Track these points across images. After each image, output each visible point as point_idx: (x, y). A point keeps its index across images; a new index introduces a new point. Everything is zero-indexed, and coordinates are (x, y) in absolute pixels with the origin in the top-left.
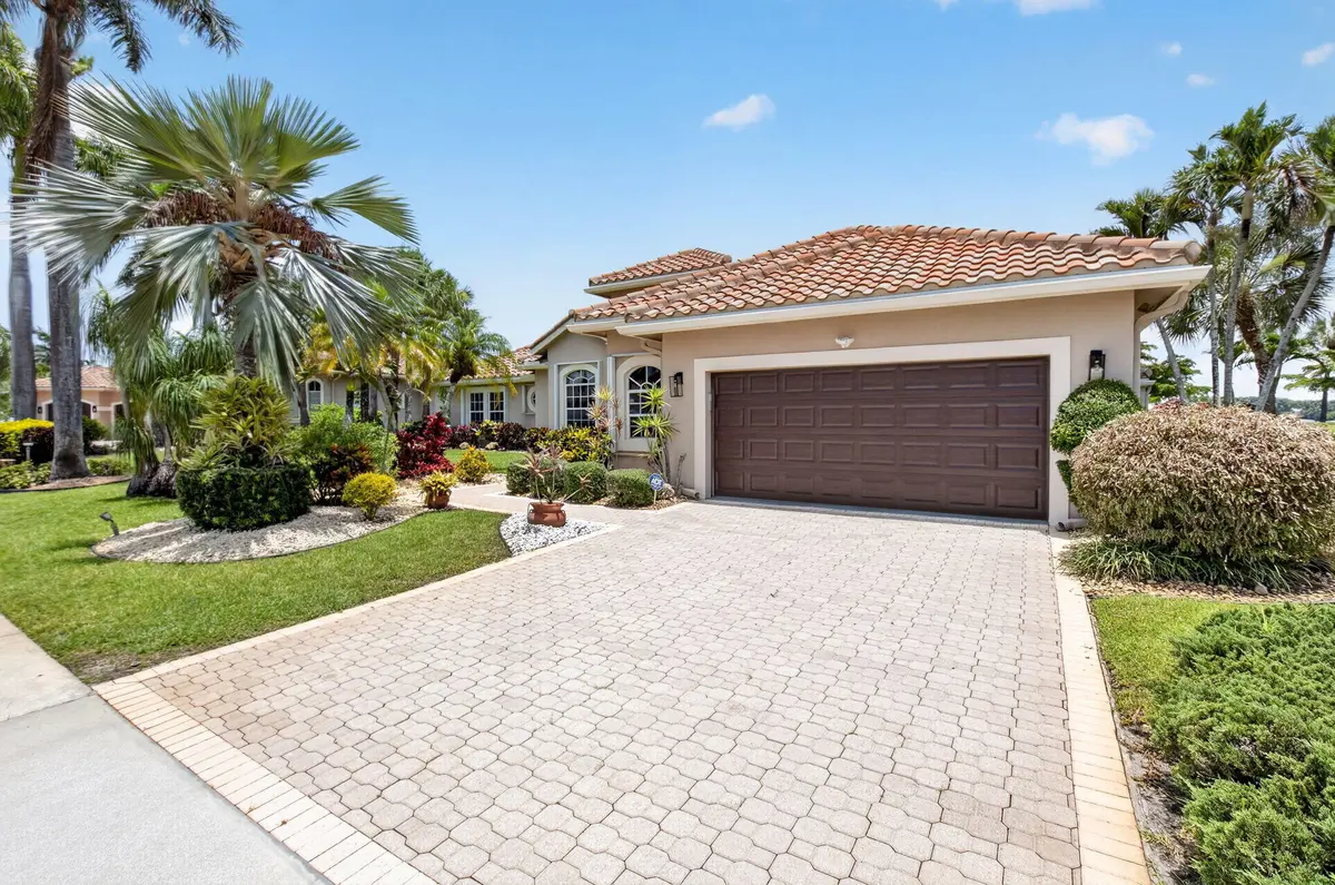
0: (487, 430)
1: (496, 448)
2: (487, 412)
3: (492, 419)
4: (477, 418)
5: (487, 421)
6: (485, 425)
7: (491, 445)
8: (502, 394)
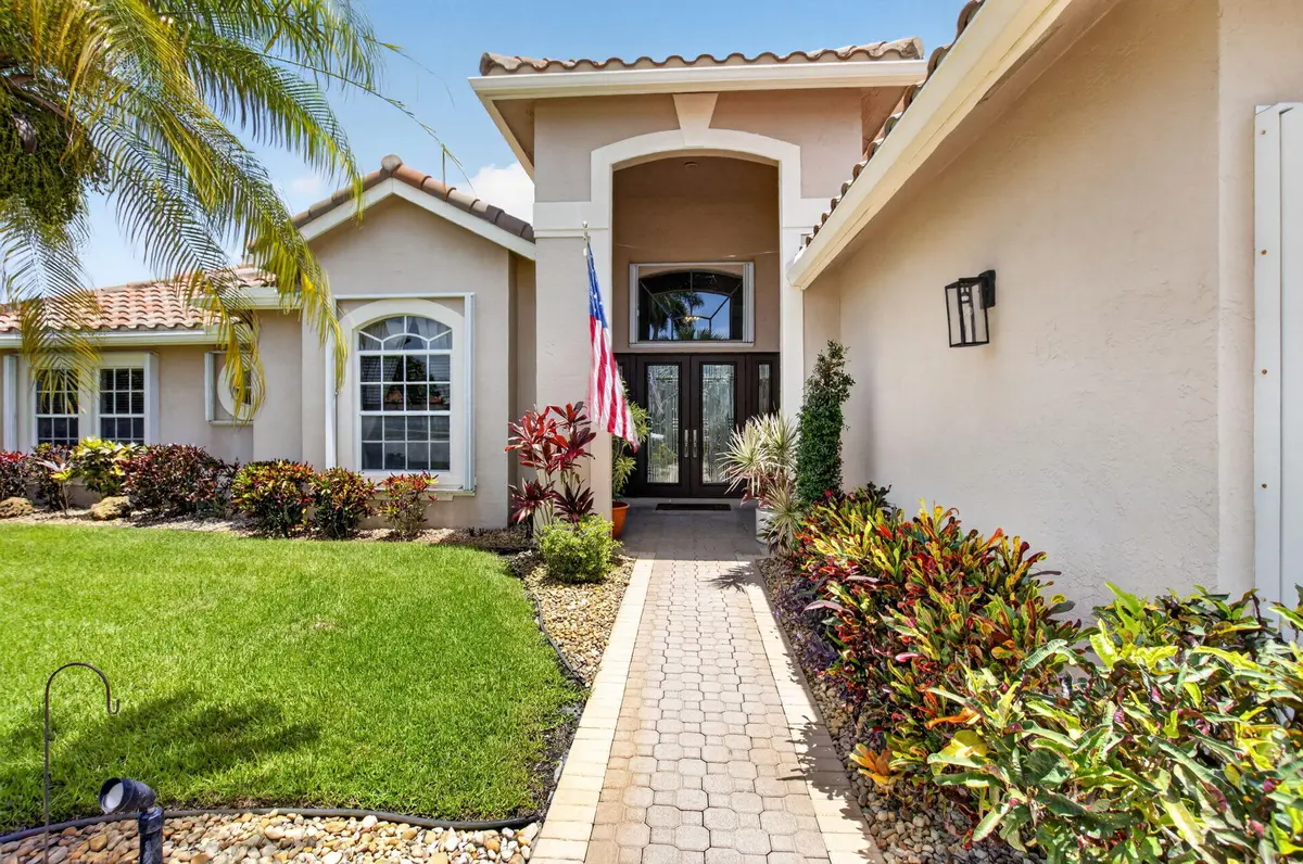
0: (96, 466)
1: (125, 513)
2: (89, 412)
3: (107, 431)
4: (58, 433)
5: (90, 440)
6: (83, 452)
7: (106, 506)
8: (139, 374)
